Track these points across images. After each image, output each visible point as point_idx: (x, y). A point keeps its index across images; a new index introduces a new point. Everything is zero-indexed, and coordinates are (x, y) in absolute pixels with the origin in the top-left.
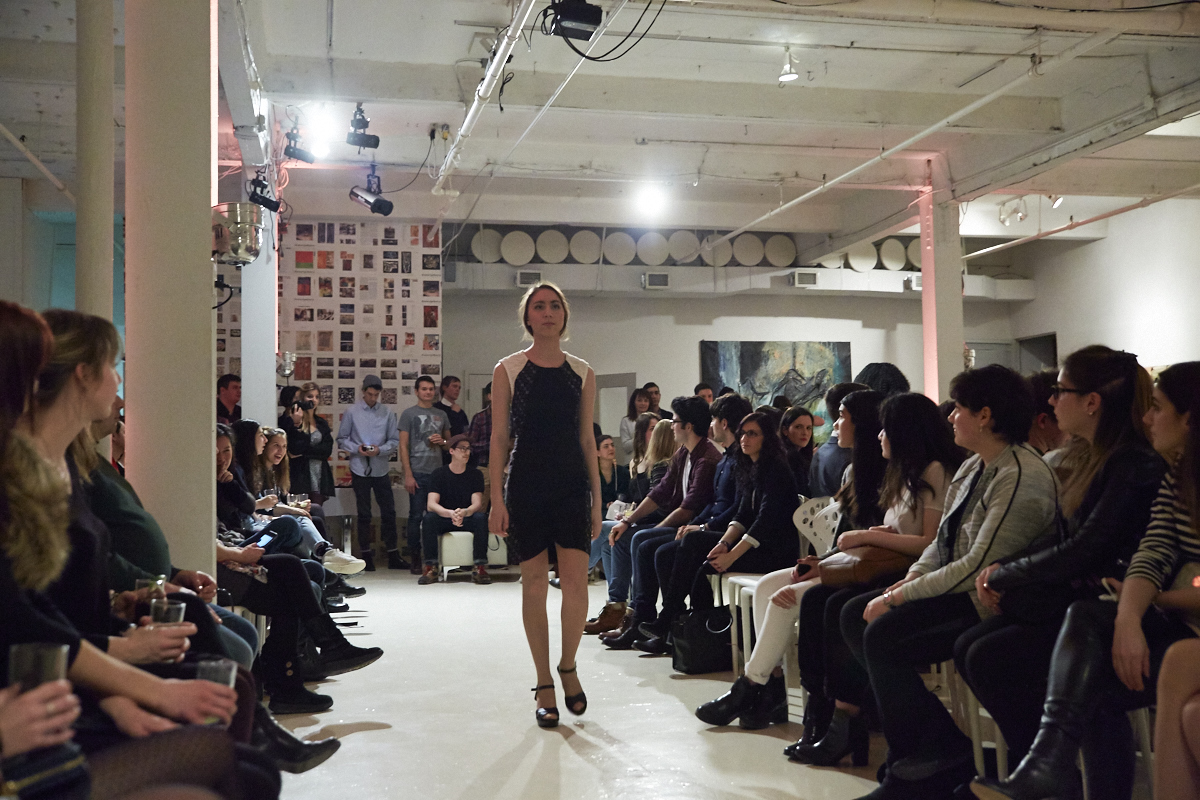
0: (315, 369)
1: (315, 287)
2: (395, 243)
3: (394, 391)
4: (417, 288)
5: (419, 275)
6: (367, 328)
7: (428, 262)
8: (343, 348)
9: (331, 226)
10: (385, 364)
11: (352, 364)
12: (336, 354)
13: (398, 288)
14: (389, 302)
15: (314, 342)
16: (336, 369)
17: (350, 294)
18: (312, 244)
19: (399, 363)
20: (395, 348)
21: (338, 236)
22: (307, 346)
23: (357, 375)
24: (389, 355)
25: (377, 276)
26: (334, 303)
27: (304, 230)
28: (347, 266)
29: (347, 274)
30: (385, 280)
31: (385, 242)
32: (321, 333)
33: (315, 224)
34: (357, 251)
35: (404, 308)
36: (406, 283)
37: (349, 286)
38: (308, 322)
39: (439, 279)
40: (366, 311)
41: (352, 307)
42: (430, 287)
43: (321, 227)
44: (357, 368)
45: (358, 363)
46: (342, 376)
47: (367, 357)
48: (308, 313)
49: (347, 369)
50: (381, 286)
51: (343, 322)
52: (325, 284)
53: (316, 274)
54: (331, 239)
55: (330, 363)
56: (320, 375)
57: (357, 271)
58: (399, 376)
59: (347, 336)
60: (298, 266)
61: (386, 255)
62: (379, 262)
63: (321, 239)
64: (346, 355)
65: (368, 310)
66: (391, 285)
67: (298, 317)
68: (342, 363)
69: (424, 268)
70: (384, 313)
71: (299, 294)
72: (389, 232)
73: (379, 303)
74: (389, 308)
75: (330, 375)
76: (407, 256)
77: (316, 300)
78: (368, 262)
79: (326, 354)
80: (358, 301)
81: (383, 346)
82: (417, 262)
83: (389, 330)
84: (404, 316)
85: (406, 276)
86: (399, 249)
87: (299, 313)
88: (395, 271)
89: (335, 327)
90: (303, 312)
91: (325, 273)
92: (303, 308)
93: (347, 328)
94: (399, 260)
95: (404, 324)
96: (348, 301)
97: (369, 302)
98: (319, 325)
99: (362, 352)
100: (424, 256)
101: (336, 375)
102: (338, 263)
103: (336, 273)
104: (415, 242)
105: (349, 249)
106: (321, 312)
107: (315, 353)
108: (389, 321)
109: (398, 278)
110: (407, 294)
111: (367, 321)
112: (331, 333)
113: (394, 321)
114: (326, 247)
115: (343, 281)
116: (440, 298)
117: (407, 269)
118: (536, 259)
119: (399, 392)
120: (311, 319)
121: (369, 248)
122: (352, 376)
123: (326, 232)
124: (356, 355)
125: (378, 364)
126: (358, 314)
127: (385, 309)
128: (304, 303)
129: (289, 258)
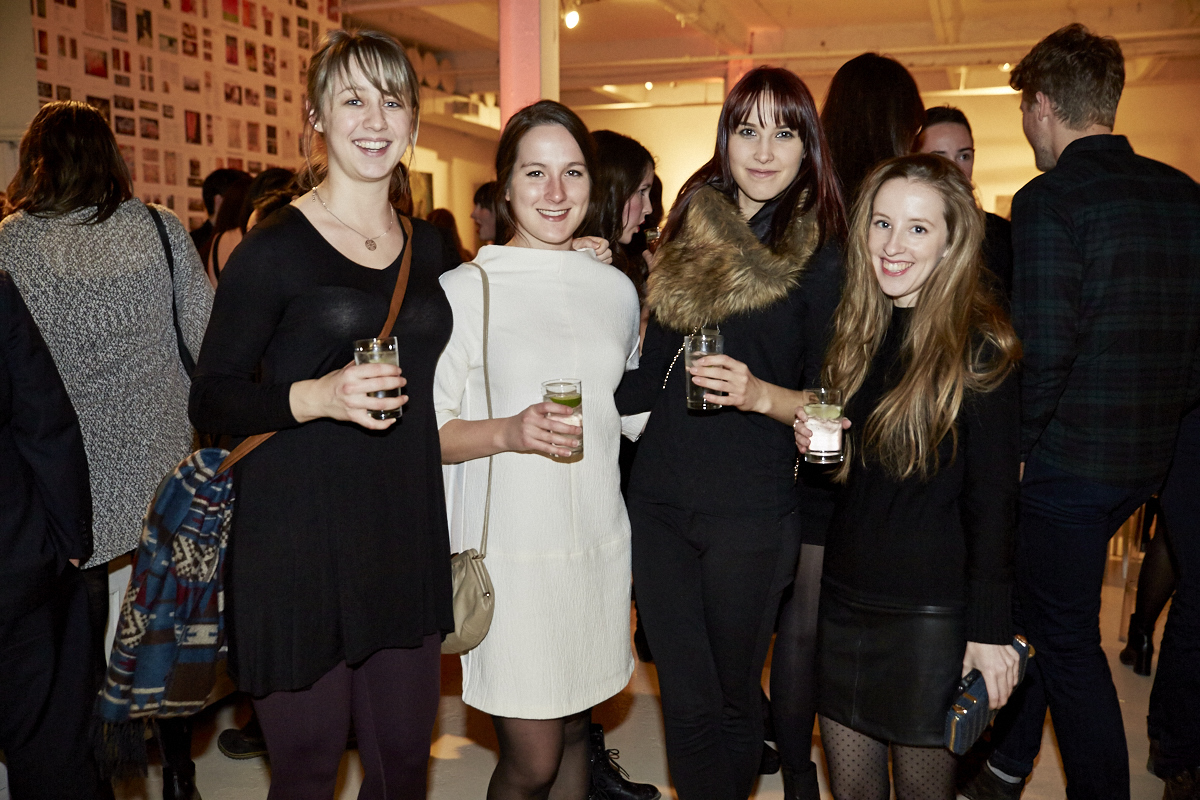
1: (241, 54)
2: (306, 6)
6: (287, 123)
8: (269, 149)
12: (264, 157)
15: (244, 136)
17: (272, 72)
25: (294, 50)
26: (259, 81)
28: (268, 29)
29: (269, 41)
30: (300, 57)
31: (299, 4)
32: (249, 125)
34: (275, 8)
37: (271, 60)
38: (235, 107)
41: (274, 90)
48: (237, 92)
50: (297, 66)
51: (268, 110)
52: (250, 51)
53: (242, 34)
57: (277, 38)
59: (272, 132)
60: (225, 17)
61: (299, 21)
62: (294, 29)
64: (272, 159)
65: (288, 98)
67: (229, 97)
71: (227, 60)
73: (296, 90)
76: (317, 29)
77: (243, 74)
78: (285, 27)
79: (253, 157)
80: (279, 82)
87: (229, 91)
88: (309, 47)
89: (262, 117)
90: (232, 90)
91: (250, 35)
92: (232, 84)
93: (271, 120)
96: (271, 81)
97: (288, 86)
98: (247, 112)
99: (283, 156)
102: (261, 21)
103: (258, 37)
106: (248, 92)
107: (244, 154)
111: (286, 112)
112: (258, 127)
115: (266, 51)
120: (240, 102)
121: (286, 8)
126: (280, 101)
128: (232, 75)
129: (215, 5)
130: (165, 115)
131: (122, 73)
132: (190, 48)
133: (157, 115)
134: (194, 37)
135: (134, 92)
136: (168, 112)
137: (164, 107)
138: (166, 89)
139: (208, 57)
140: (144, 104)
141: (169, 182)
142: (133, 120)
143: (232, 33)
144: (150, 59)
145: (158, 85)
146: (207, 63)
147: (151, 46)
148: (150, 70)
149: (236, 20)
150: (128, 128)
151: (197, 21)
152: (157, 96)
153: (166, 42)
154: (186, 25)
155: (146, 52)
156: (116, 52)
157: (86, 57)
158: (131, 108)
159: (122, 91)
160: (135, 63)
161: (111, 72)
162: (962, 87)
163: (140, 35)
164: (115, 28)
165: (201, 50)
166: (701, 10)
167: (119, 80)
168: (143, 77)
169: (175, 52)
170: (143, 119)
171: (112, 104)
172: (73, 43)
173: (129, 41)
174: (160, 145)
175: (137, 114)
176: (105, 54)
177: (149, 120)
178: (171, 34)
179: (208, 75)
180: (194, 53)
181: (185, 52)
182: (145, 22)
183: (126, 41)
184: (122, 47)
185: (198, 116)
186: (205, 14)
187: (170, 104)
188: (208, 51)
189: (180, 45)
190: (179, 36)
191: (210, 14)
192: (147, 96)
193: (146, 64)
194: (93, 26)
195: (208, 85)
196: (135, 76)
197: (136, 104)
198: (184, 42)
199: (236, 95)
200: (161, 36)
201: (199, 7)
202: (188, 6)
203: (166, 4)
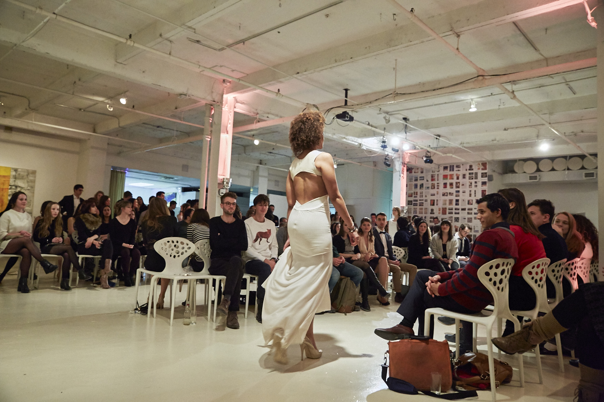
0: (448, 211)
1: (448, 186)
2: (472, 170)
3: (471, 218)
4: (479, 184)
5: (480, 179)
6: (463, 198)
7: (483, 175)
8: (456, 205)
9: (453, 166)
10: (469, 209)
11: (459, 209)
12: (454, 206)
13: (473, 184)
14: (470, 189)
15: (448, 203)
16: (454, 211)
17: (458, 187)
18: (448, 172)
19: (473, 209)
20: (472, 204)
21: (455, 169)
22: (445, 204)
23: (460, 213)
24: (470, 206)
25: (467, 181)
26: (453, 190)
27: (445, 168)
28: (458, 178)
29: (458, 181)
30: (469, 182)
31: (469, 170)
32: (450, 200)
33: (448, 166)
34: (461, 173)
35: (475, 191)
36: (476, 182)
37: (458, 185)
38: (446, 197)
39: (487, 181)
40: (463, 192)
41: (459, 191)
42: (484, 183)
43: (451, 166)
44: (460, 211)
45: (460, 209)
46: (456, 213)
47: (463, 207)
49: (457, 211)
50: (468, 184)
51: (456, 196)
52: (451, 184)
53: (448, 181)
54: (453, 170)
55: (452, 209)
56: (450, 213)
57: (461, 180)
58: (473, 213)
59: (457, 201)
60: (444, 179)
61: (470, 174)
62: (467, 176)
63: (450, 170)
64: (457, 207)
65: (464, 192)
66: (471, 183)
67: (443, 195)
68: (456, 209)
69: (482, 177)
70: (469, 193)
71: (444, 188)
72: (471, 166)
73: (467, 190)
74: (470, 191)
75: (452, 213)
76: (476, 174)
77: (448, 190)
78: (464, 176)
79: (451, 207)
80: (461, 189)
81: (468, 204)
82: (479, 175)
83: (470, 198)
84: (475, 193)
85: (476, 180)
86: (474, 171)
88: (472, 179)
89: (454, 198)
90: (445, 193)
91: (451, 181)
93: (457, 198)
94: (474, 175)
95: (475, 196)
96: (458, 189)
97: (464, 189)
98: (449, 197)
99: (462, 205)
100: (482, 173)
101: (454, 213)
102: (455, 177)
103: (454, 181)
104: (479, 169)
105: (458, 173)
106: (450, 193)
107: (448, 206)
108: (470, 195)
109: (473, 181)
110: (476, 186)
111: (463, 195)
112: (452, 200)
113: (472, 195)
114: (452, 173)
115: (457, 183)
116: (487, 187)
117: (476, 178)
118: (538, 170)
119: (473, 219)
121: (465, 172)
122: (458, 213)
123: (452, 168)
124: (460, 207)
125: (467, 209)
126: (461, 193)
127: (469, 192)
128: (445, 191)
129: (441, 177)
133: (424, 202)
134: (434, 185)
135: (418, 198)
136: (426, 201)
138: (426, 196)
141: (425, 213)
144: (422, 192)
145: (424, 196)
149: (447, 179)
151: (435, 182)
152: (424, 198)
160: (419, 193)
161: (413, 196)
163: (420, 188)
165: (436, 187)
167: (415, 197)
173: (418, 190)
174: (423, 207)
175: (418, 202)
178: (428, 186)
179: (437, 192)
180: (434, 188)
184: (416, 191)
185: (434, 200)
186: (438, 180)
188: (438, 187)
189: (430, 188)
190: (430, 186)
192: (421, 198)
195: (437, 194)
196: (418, 196)
199: (446, 194)
201: (436, 179)
202: (433, 180)
203: (427, 181)
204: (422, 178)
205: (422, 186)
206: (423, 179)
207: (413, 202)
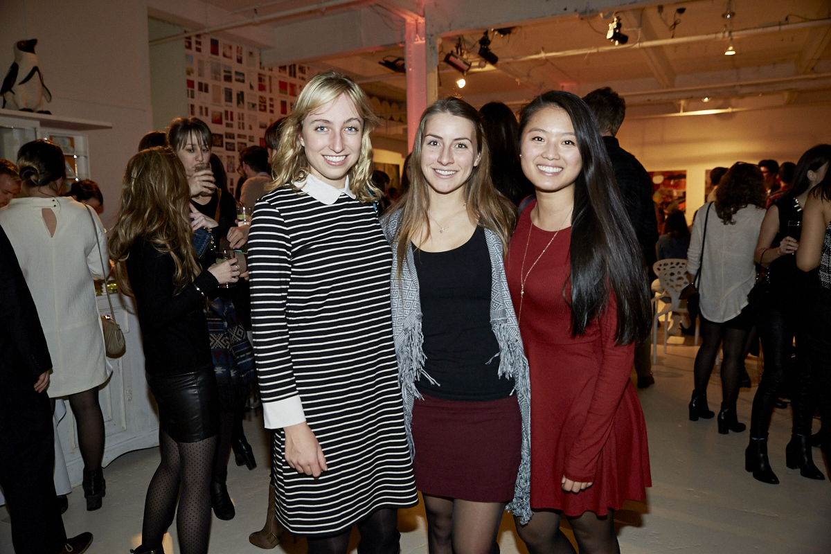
9: (294, 66)
21: (298, 73)
33: (288, 65)
43: (291, 66)
54: (295, 75)
60: (281, 92)
114: (292, 80)
123: (293, 70)
129: (276, 86)
130: (250, 141)
131: (229, 121)
132: (263, 108)
133: (246, 141)
134: (265, 102)
135: (235, 130)
137: (250, 137)
138: (251, 128)
139: (272, 112)
140: (239, 136)
142: (234, 144)
143: (284, 100)
144: (243, 115)
145: (247, 126)
146: (272, 114)
147: (243, 108)
148: (243, 119)
149: (286, 93)
150: (232, 148)
151: (267, 95)
152: (246, 132)
153: (251, 106)
154: (261, 97)
155: (241, 111)
156: (226, 112)
157: (212, 115)
158: (233, 138)
159: (229, 130)
160: (235, 117)
161: (224, 121)
162: (681, 111)
163: (238, 103)
164: (226, 101)
165: (268, 108)
166: (528, 76)
167: (228, 125)
168: (239, 123)
169: (256, 110)
170: (238, 143)
171: (224, 136)
172: (206, 109)
173: (233, 107)
175: (236, 141)
176: (221, 113)
177: (242, 143)
178: (254, 102)
180: (265, 110)
181: (261, 110)
182: (241, 97)
183: (231, 106)
184: (229, 110)
186: (271, 91)
187: (252, 135)
188: (271, 109)
189: (258, 107)
190: (257, 102)
191: (273, 91)
192: (242, 132)
193: (241, 117)
194: (216, 100)
196: (235, 123)
197: (236, 136)
198: (260, 105)
200: (249, 103)
201: (268, 88)
202: (262, 88)
203: (251, 87)
204: (241, 77)
205: (241, 96)
206: (243, 81)
207: (225, 140)
